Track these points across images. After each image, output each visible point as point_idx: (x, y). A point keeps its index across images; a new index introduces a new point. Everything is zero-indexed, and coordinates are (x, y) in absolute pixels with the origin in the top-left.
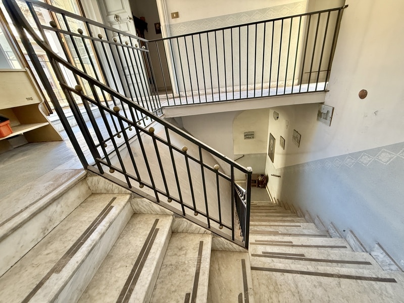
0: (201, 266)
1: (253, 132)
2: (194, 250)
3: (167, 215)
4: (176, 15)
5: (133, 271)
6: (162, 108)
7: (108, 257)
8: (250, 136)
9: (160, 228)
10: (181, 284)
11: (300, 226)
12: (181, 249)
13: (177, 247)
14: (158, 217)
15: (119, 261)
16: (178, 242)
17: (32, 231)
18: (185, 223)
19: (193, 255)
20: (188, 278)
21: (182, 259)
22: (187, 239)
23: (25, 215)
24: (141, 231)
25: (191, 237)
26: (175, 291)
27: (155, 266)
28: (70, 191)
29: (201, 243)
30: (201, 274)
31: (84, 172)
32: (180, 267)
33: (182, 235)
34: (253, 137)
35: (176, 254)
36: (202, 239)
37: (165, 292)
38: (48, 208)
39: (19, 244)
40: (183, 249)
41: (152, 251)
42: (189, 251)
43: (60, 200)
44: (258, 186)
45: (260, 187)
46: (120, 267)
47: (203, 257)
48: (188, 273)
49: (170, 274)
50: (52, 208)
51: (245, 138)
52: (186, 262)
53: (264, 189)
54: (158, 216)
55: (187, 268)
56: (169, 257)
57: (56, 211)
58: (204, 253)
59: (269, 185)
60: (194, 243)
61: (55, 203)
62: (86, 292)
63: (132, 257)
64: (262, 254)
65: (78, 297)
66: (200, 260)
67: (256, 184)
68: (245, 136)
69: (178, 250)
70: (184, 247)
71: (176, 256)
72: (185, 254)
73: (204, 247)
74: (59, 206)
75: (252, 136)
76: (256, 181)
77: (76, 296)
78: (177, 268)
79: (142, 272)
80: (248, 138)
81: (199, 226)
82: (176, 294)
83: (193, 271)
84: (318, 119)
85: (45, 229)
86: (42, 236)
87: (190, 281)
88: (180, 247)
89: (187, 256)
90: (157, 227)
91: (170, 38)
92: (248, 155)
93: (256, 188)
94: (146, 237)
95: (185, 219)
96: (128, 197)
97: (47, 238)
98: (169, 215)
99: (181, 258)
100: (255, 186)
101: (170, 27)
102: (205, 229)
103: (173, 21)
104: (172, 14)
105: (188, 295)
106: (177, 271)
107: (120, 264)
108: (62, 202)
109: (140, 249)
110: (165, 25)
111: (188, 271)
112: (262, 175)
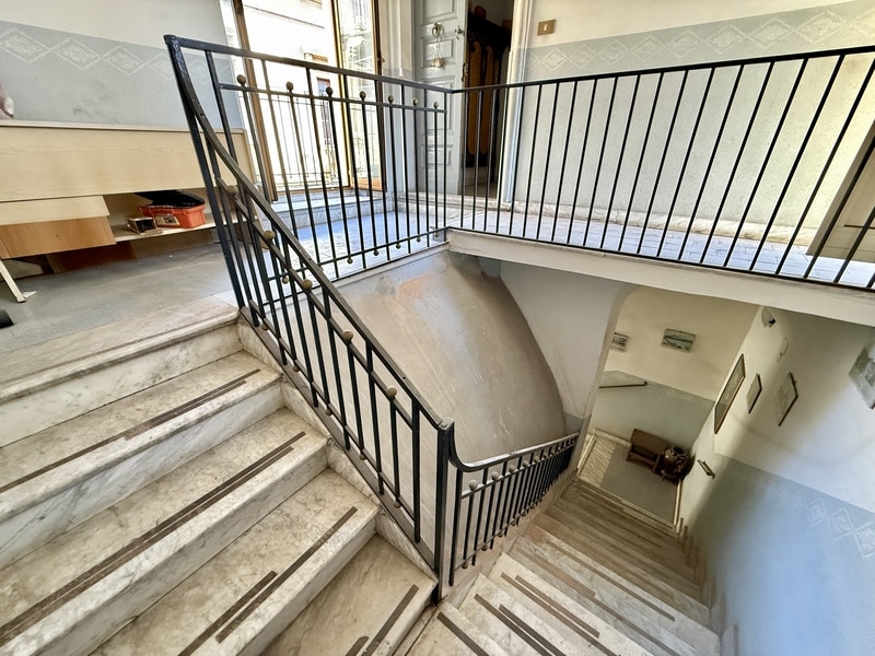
0: (323, 547)
1: (694, 336)
2: (334, 514)
3: (321, 434)
4: (549, 27)
5: (217, 489)
6: (446, 230)
7: (210, 452)
8: (679, 343)
9: (296, 450)
10: (278, 553)
11: (673, 619)
12: (318, 501)
13: (315, 494)
14: (307, 429)
15: (215, 465)
16: (323, 488)
17: (140, 372)
18: (343, 463)
19: (326, 521)
20: (292, 551)
21: (308, 517)
22: (339, 490)
23: (132, 350)
24: (271, 439)
25: (347, 491)
26: (262, 556)
27: (245, 500)
28: (206, 336)
29: (353, 510)
30: (312, 558)
31: (234, 314)
32: (295, 528)
33: (337, 480)
34: (688, 349)
35: (305, 504)
36: (359, 505)
37: (251, 548)
38: (168, 350)
39: (119, 381)
40: (322, 503)
41: (258, 477)
42: (325, 512)
43: (187, 343)
44: (658, 472)
45: (661, 475)
46: (211, 474)
47: (337, 534)
48: (297, 543)
49: (278, 527)
50: (173, 352)
51: (664, 343)
52: (309, 526)
53: (670, 484)
54: (309, 427)
55: (303, 536)
56: (294, 502)
57: (177, 357)
58: (343, 529)
59: (688, 480)
60: (342, 505)
61: (179, 346)
62: (158, 481)
63: (231, 470)
64: (497, 608)
65: (145, 482)
66: (329, 536)
67: (655, 464)
68: (666, 337)
69: (313, 499)
70: (324, 500)
71: (303, 507)
72: (317, 513)
73: (351, 521)
74: (184, 352)
75: (686, 344)
76: (657, 456)
77: (142, 480)
78: (290, 526)
79: (225, 498)
80: (673, 345)
81: (363, 481)
82: (260, 561)
83: (309, 544)
84: (852, 373)
85: (156, 376)
86: (151, 383)
87: (290, 557)
88: (319, 497)
89: (318, 518)
90: (292, 446)
91: (524, 85)
92: (659, 386)
93: (649, 472)
94: (269, 452)
95: (344, 456)
96: (274, 377)
97: (153, 389)
98: (323, 436)
99: (307, 513)
100: (651, 467)
101: (528, 55)
102: (371, 492)
103: (539, 42)
104: (541, 25)
105: (273, 574)
106: (287, 530)
107: (212, 471)
108: (191, 348)
109: (249, 464)
110: (519, 50)
111: (300, 540)
112: (678, 450)
